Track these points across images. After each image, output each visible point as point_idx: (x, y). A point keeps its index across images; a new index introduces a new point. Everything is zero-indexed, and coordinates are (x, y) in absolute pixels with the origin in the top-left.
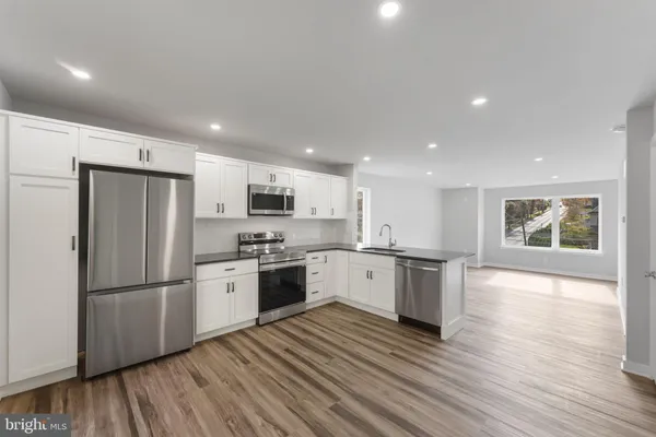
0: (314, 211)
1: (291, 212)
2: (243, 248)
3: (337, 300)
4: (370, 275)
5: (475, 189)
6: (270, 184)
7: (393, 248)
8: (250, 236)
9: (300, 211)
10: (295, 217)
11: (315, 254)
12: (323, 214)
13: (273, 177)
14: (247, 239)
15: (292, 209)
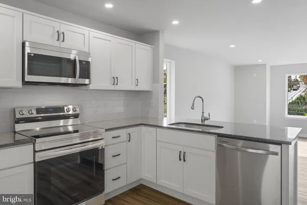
0: (115, 81)
1: (87, 81)
2: (19, 127)
3: (142, 183)
4: (182, 157)
5: (263, 66)
6: (57, 44)
7: (206, 123)
8: (30, 112)
9: (98, 80)
10: (91, 87)
11: (115, 133)
12: (126, 84)
13: (60, 36)
14: (27, 115)
15: (88, 77)
